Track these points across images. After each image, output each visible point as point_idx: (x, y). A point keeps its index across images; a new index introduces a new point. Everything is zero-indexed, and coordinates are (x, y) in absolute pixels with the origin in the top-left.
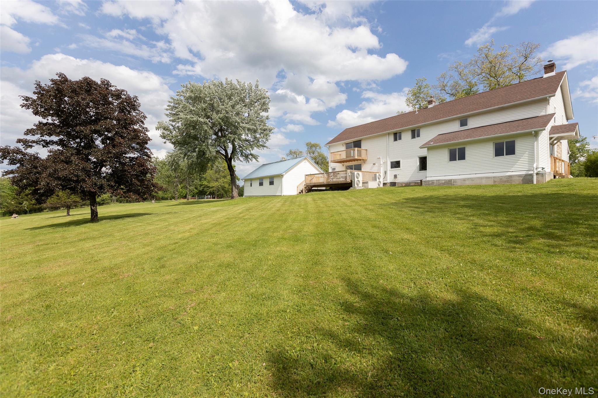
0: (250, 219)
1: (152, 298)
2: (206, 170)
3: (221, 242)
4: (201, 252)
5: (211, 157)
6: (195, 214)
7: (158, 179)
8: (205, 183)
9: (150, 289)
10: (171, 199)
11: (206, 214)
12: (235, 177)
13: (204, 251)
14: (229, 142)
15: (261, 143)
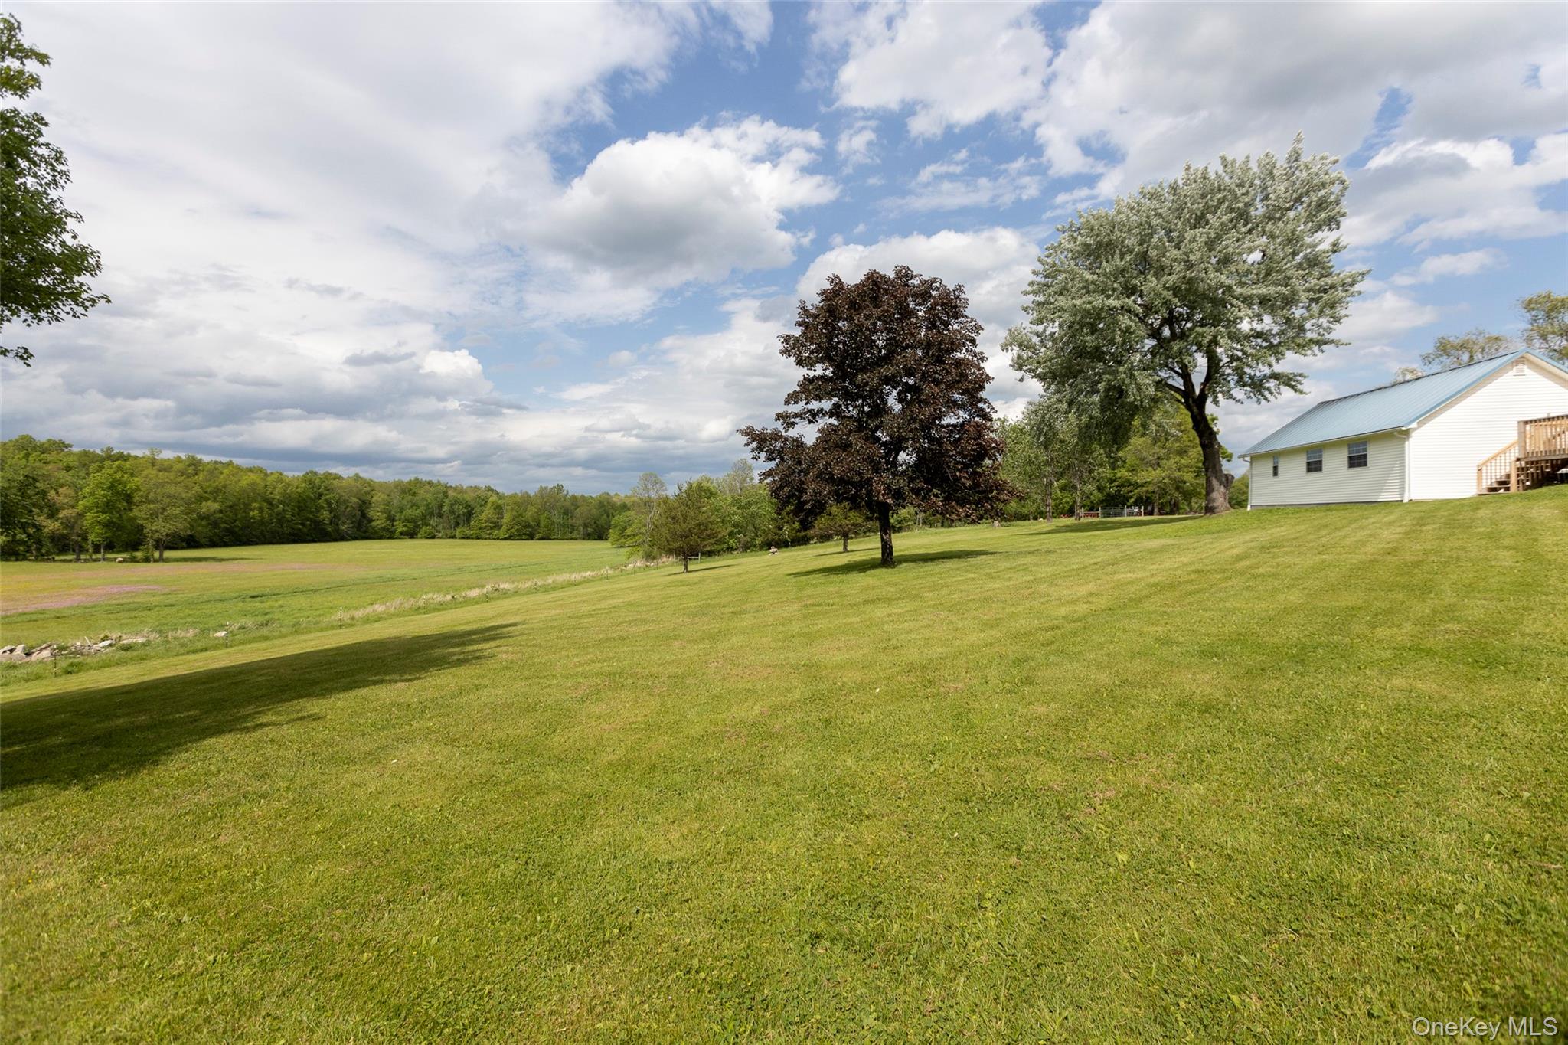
0: (1275, 576)
1: (1008, 754)
2: (1129, 438)
3: (1181, 639)
4: (1122, 658)
5: (1141, 401)
6: (1101, 556)
7: (1007, 471)
8: (1123, 473)
9: (1002, 730)
10: (1036, 518)
11: (1128, 558)
12: (1218, 452)
13: (1132, 658)
14: (1199, 350)
15: (1309, 335)
